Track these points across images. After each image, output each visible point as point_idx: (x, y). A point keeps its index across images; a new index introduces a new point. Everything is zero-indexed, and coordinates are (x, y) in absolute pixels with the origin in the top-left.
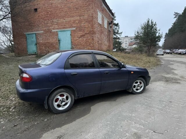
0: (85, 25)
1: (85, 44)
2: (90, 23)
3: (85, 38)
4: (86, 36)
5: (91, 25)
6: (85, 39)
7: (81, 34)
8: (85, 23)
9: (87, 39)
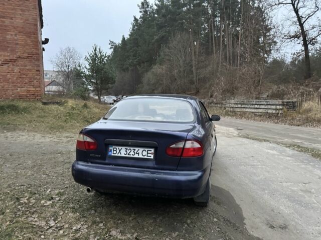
0: (16, 38)
1: (19, 81)
2: (30, 37)
3: (18, 66)
4: (20, 62)
5: (32, 41)
6: (16, 69)
7: (6, 58)
8: (16, 35)
9: (23, 69)
